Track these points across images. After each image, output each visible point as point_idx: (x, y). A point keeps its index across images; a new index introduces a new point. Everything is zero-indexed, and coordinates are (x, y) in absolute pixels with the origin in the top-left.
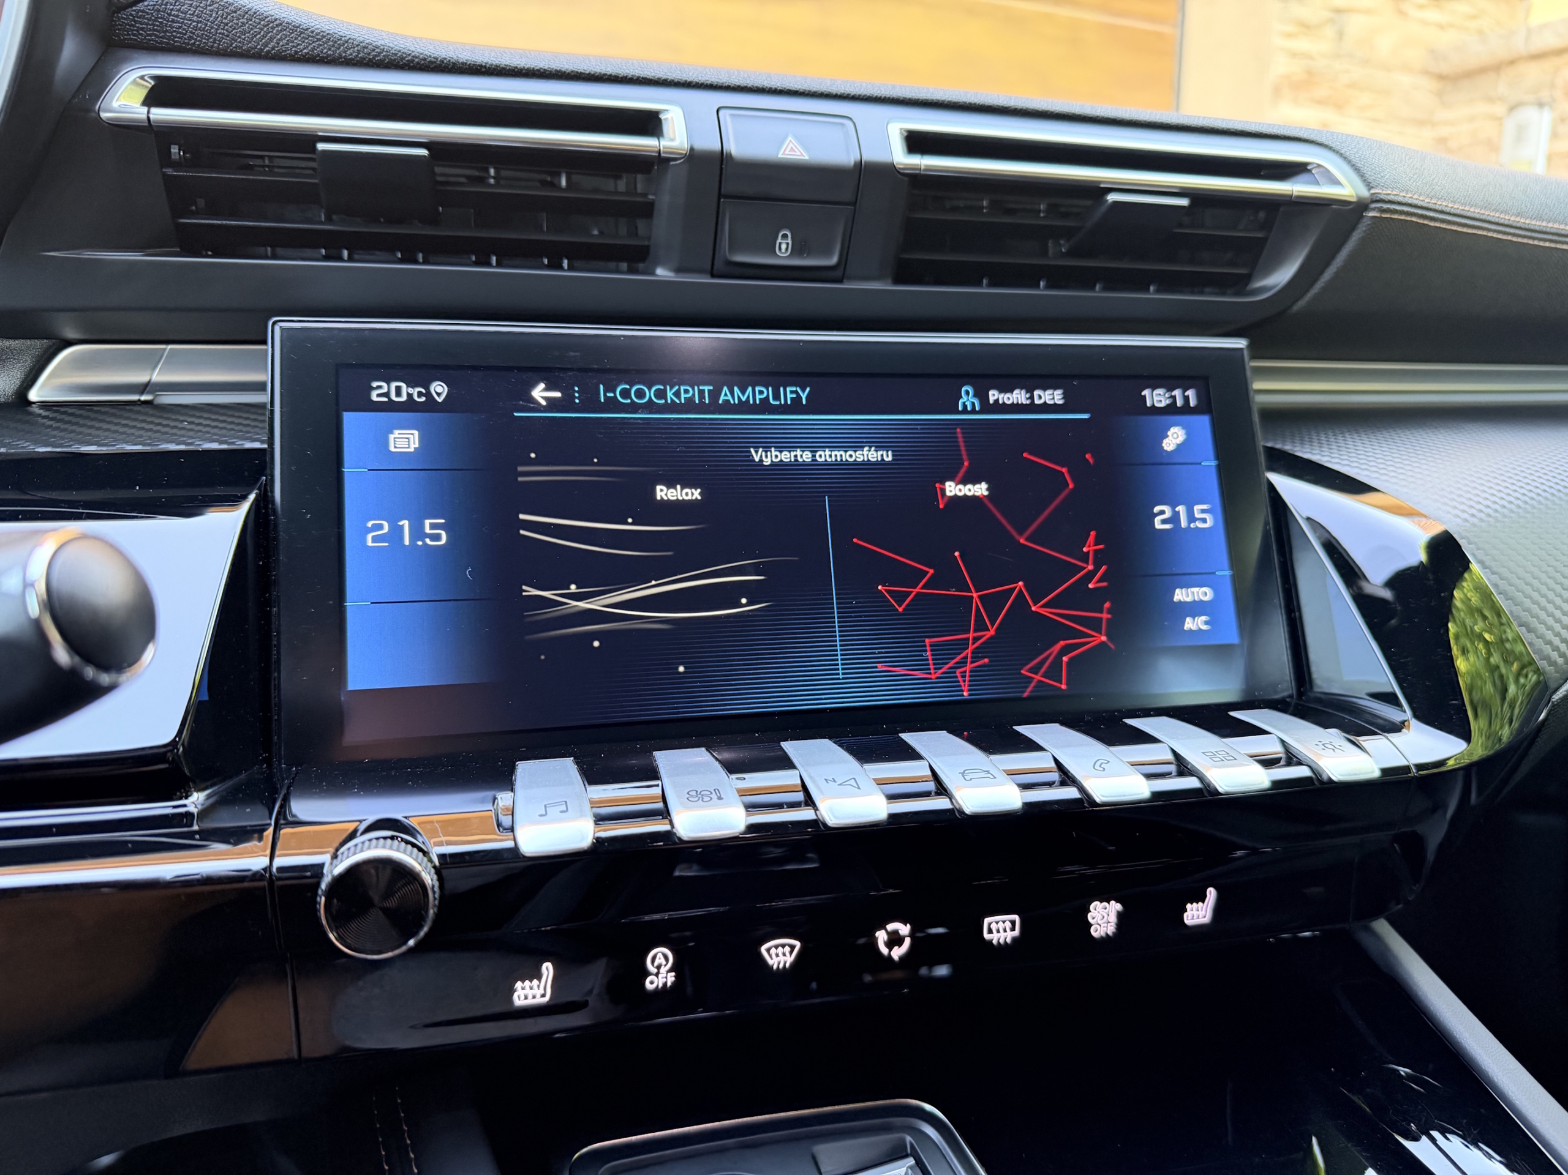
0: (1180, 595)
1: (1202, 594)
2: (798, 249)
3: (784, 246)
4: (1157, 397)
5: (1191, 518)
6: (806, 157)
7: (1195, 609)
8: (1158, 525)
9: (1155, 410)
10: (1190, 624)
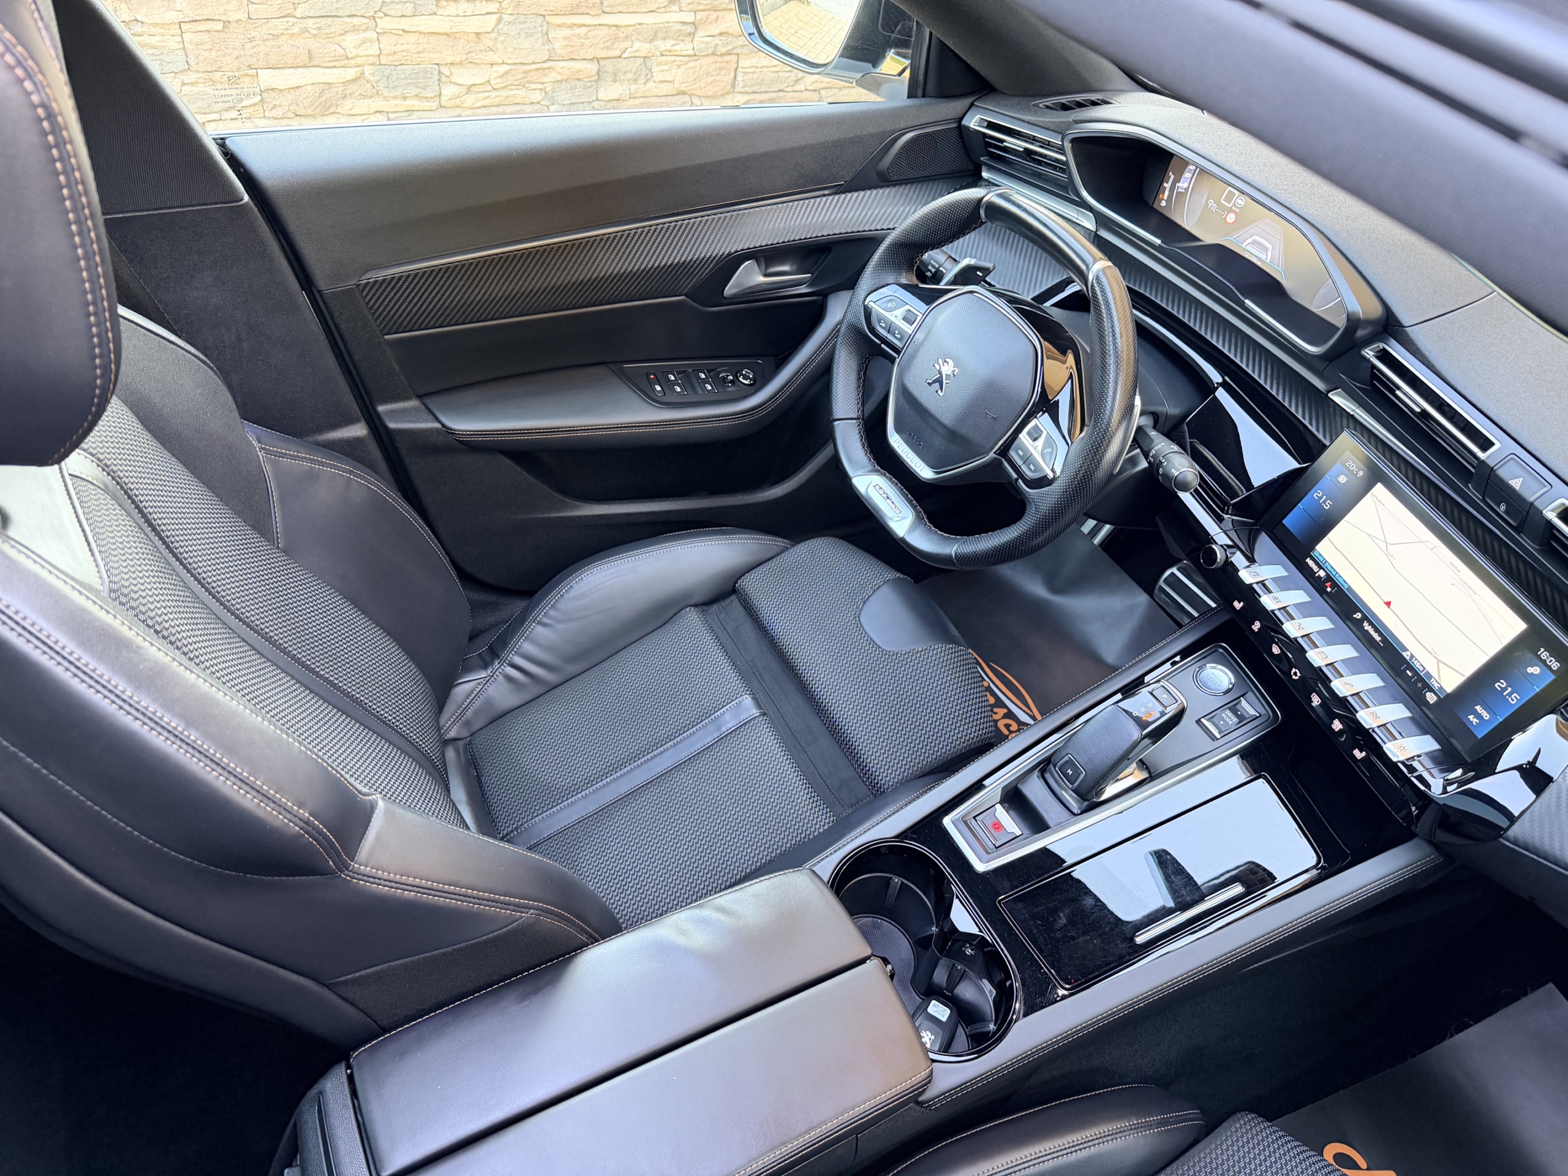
0: (1478, 708)
1: (1486, 715)
2: (1506, 512)
3: (1503, 507)
4: (1544, 654)
5: (1510, 694)
6: (1517, 488)
7: (1478, 716)
8: (1496, 685)
9: (1539, 657)
10: (1471, 717)
